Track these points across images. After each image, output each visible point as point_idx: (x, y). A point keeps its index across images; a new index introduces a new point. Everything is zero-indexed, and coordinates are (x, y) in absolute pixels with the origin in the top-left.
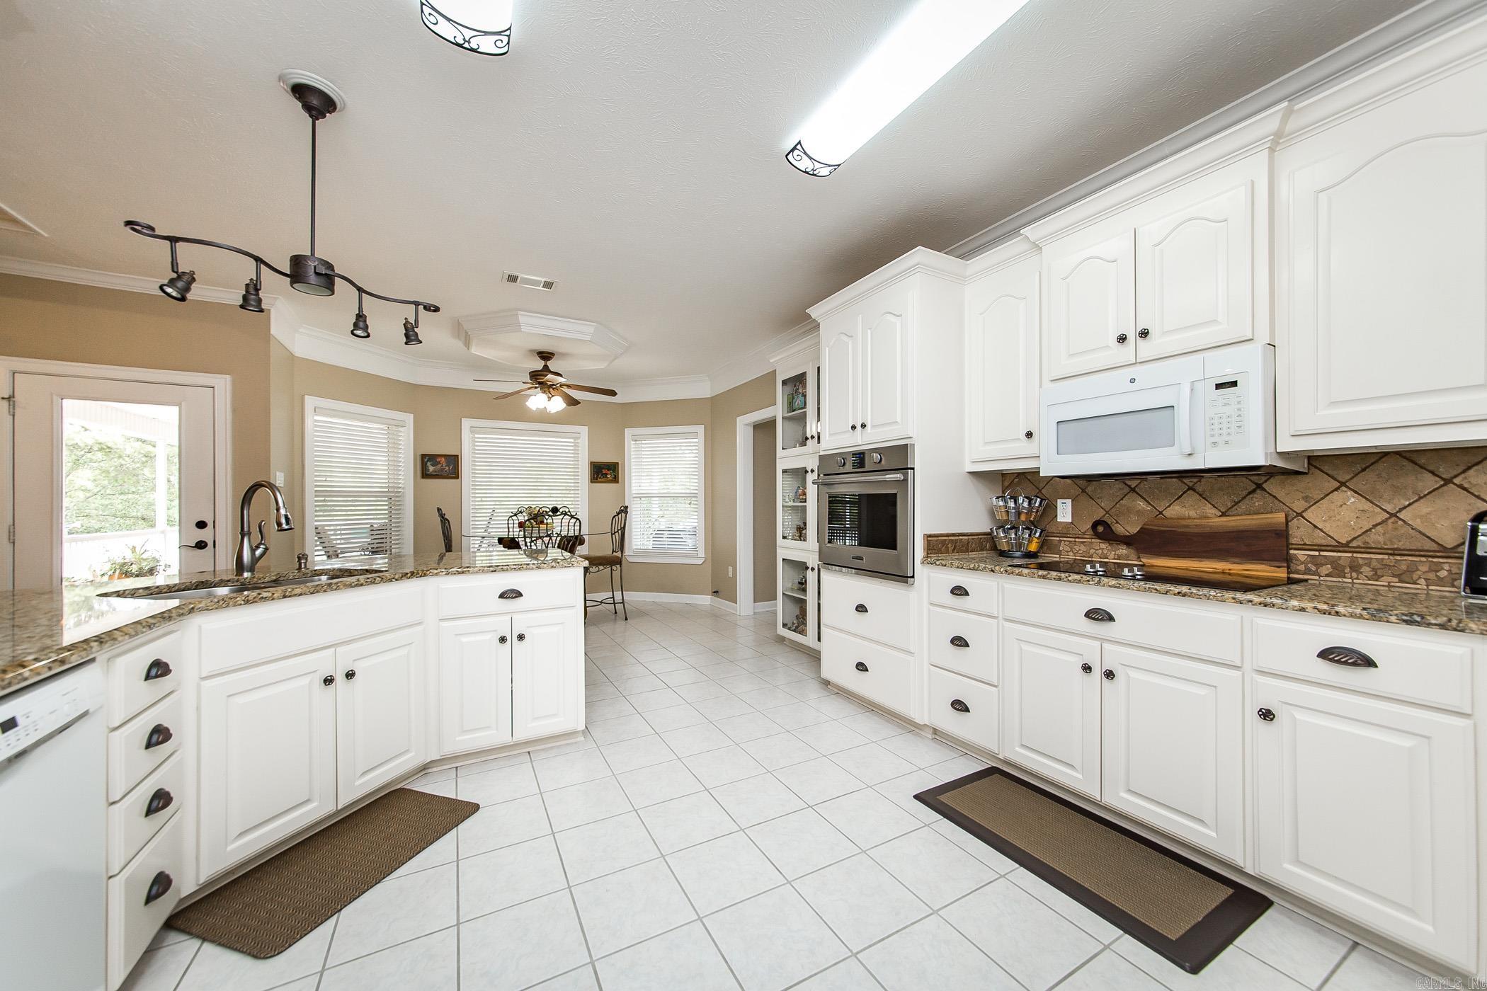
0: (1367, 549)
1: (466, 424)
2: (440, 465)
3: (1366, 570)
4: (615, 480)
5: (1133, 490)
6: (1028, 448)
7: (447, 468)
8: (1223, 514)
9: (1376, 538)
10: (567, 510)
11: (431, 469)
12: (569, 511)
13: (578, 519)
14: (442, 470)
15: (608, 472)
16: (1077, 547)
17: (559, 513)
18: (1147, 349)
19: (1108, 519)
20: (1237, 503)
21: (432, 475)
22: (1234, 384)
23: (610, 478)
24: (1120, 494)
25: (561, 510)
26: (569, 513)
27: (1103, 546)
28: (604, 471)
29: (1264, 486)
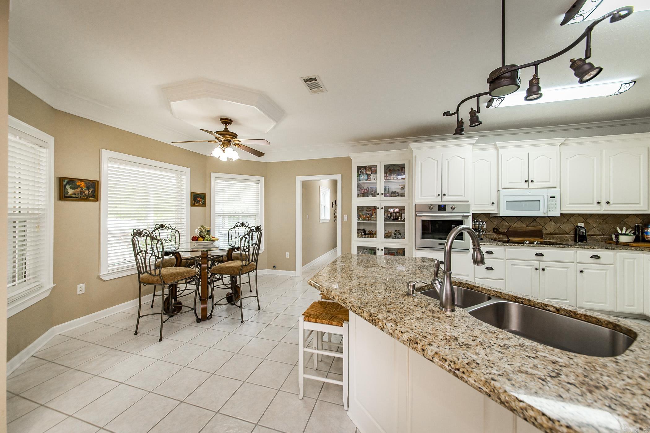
0: (555, 234)
1: (106, 154)
2: (79, 189)
3: (555, 238)
4: (204, 205)
5: (504, 220)
6: (490, 207)
7: (87, 192)
8: (527, 226)
9: (557, 231)
10: (169, 226)
11: (70, 192)
12: (170, 226)
13: (177, 231)
14: (82, 193)
15: (200, 200)
16: (487, 236)
17: (164, 228)
18: (531, 185)
19: (496, 227)
20: (530, 224)
21: (71, 197)
22: (554, 197)
23: (202, 204)
24: (500, 221)
25: (165, 226)
26: (170, 228)
27: (495, 235)
28: (198, 199)
29: (536, 220)
